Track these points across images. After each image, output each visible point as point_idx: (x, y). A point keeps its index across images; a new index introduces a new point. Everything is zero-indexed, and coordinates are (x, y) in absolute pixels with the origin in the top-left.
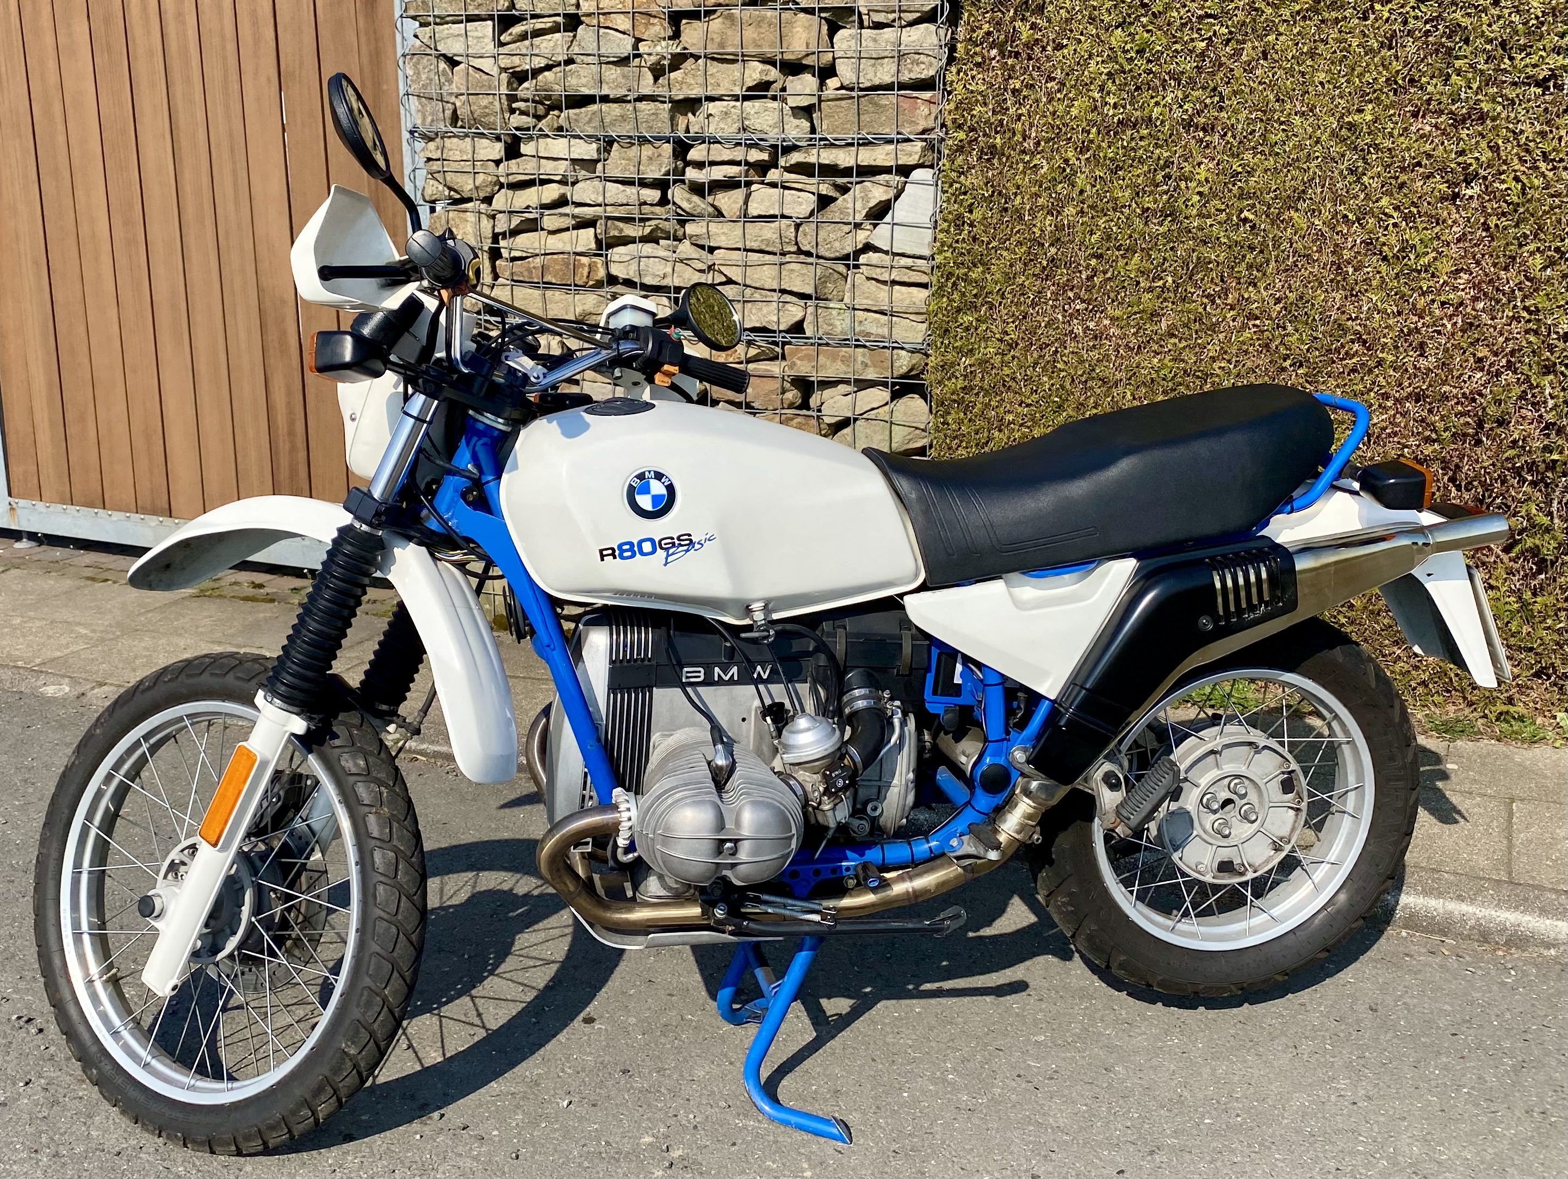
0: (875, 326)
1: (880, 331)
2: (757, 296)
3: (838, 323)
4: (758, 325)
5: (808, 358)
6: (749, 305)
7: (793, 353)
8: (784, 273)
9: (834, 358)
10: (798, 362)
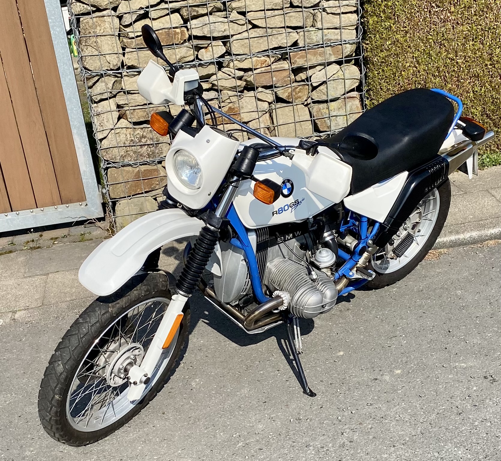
0: (333, 35)
1: (336, 37)
2: (275, 32)
3: (314, 37)
4: (276, 46)
5: (302, 57)
6: (271, 37)
7: (295, 56)
8: (286, 18)
9: (315, 55)
10: (298, 60)
